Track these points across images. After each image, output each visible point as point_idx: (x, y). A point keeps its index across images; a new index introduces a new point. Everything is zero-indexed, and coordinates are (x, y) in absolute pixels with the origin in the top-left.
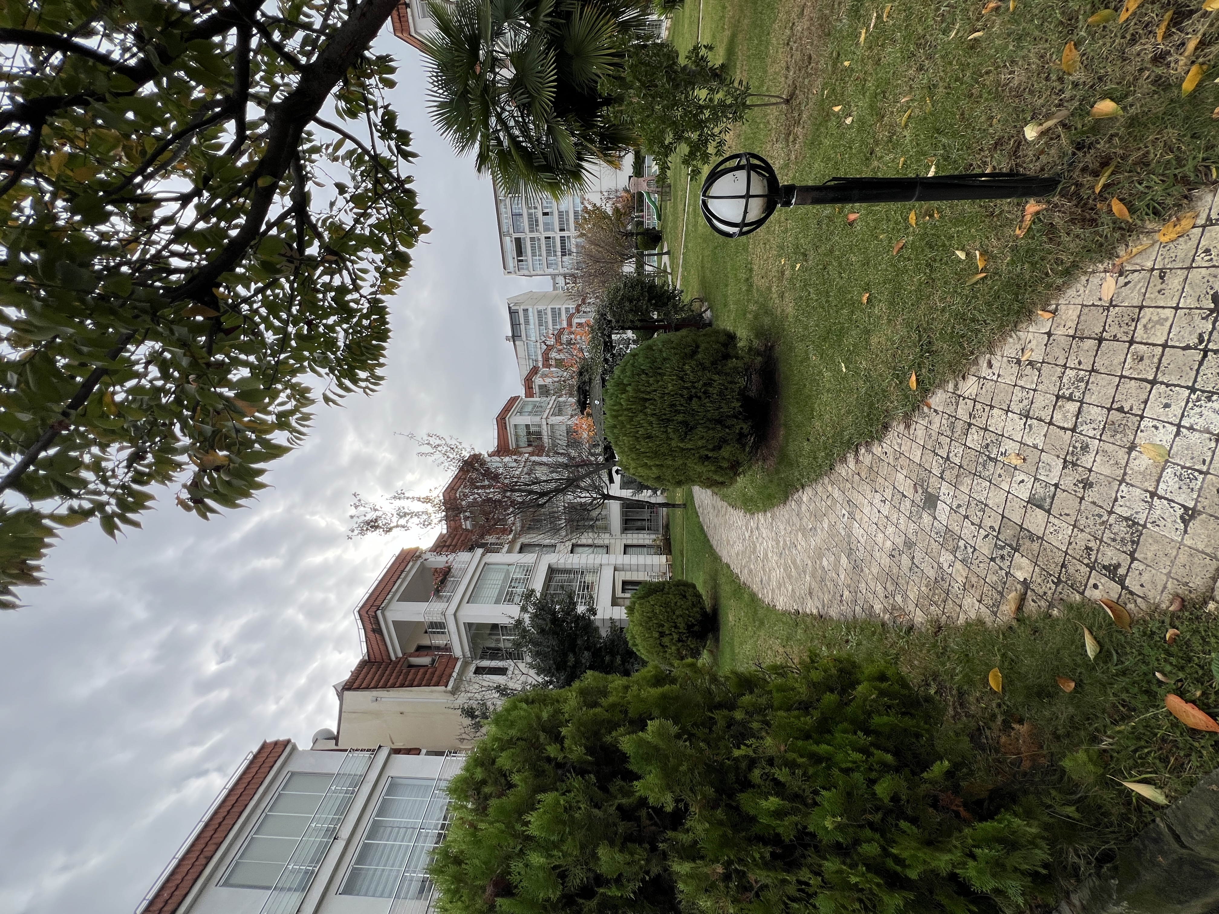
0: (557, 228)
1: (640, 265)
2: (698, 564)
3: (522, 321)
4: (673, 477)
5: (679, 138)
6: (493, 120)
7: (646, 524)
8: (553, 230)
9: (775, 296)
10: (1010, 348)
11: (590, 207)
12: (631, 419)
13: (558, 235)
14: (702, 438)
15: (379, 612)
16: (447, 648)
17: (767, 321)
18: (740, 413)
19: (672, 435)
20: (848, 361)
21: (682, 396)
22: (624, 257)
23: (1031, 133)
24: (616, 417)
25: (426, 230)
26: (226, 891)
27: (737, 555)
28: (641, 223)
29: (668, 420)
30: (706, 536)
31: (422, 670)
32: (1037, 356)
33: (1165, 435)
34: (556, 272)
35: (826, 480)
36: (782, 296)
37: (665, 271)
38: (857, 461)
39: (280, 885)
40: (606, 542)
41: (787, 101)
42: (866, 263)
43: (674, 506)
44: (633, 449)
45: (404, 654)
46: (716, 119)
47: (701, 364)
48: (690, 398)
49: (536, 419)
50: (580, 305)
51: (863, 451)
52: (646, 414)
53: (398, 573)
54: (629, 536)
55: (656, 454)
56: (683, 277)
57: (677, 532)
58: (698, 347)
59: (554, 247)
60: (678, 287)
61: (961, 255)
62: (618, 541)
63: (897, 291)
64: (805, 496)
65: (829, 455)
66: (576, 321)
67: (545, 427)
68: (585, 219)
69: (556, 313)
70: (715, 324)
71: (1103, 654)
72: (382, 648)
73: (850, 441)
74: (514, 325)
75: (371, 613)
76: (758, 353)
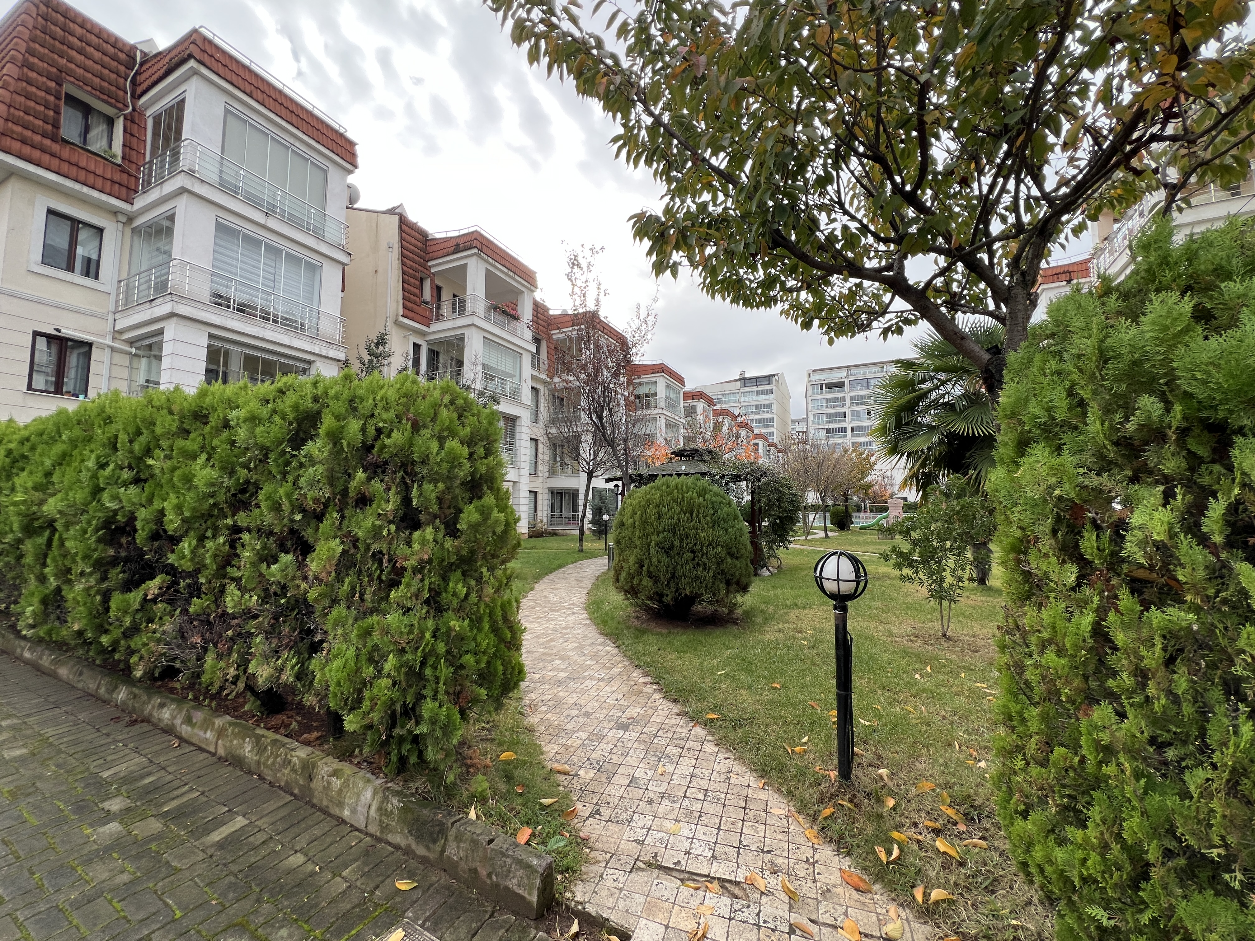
0: (855, 424)
1: (815, 508)
2: (528, 562)
3: (761, 388)
4: (624, 537)
5: (915, 543)
6: (943, 376)
7: (557, 513)
8: (852, 420)
9: (780, 626)
10: (737, 768)
11: (873, 459)
12: (675, 501)
13: (847, 425)
14: (659, 562)
15: (476, 251)
16: (439, 317)
17: (759, 620)
18: (680, 594)
19: (661, 536)
20: (726, 675)
21: (695, 545)
22: (823, 493)
23: (883, 771)
24: (677, 488)
25: (831, 342)
26: (220, 112)
27: (545, 597)
28: (859, 510)
29: (674, 533)
30: (555, 570)
31: (418, 292)
32: (732, 781)
33: (687, 833)
34: (810, 423)
35: (627, 663)
36: (780, 631)
37: (808, 534)
38: (646, 684)
39: (225, 162)
40: (540, 474)
41: (944, 635)
42: (804, 686)
43: (581, 540)
44: (649, 502)
45: (433, 274)
46: (930, 574)
47: (722, 562)
48: (693, 552)
49: (662, 404)
50: (776, 447)
51: (655, 687)
52: (679, 514)
53: (513, 269)
54: (546, 496)
55: (645, 522)
56: (802, 551)
57: (552, 543)
58: (737, 558)
59: (836, 421)
60: (792, 546)
61: (805, 740)
62: (540, 485)
63: (781, 705)
64: (610, 648)
65: (648, 665)
66: (760, 443)
67: (655, 412)
68: (861, 454)
69: (768, 422)
70: (757, 578)
71: (543, 807)
72: (440, 253)
73: (660, 678)
74: (757, 380)
75: (475, 243)
76: (731, 612)
